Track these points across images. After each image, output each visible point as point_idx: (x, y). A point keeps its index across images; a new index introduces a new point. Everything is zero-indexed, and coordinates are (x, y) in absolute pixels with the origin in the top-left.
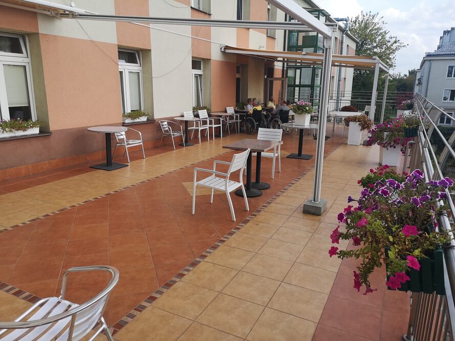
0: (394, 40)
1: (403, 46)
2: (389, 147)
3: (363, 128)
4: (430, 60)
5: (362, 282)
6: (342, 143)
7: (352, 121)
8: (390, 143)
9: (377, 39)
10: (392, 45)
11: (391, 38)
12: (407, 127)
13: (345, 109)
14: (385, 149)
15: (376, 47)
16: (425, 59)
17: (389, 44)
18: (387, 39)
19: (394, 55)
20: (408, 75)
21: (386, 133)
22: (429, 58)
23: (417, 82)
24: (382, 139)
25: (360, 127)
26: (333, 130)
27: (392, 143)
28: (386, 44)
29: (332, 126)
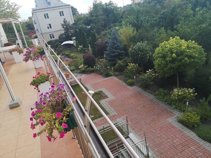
0: (14, 4)
1: (20, 7)
2: (36, 60)
3: (20, 53)
4: (35, 12)
5: (51, 138)
6: (13, 63)
7: (13, 51)
8: (35, 58)
9: (6, 5)
10: (14, 7)
11: (13, 3)
12: (39, 51)
13: (6, 45)
14: (34, 61)
15: (7, 9)
16: (33, 12)
17: (13, 7)
18: (11, 4)
19: (18, 12)
20: (28, 19)
21: (32, 54)
22: (34, 11)
23: (34, 23)
24: (31, 57)
25: (19, 53)
26: (5, 57)
27: (36, 58)
28: (11, 7)
29: (3, 55)
